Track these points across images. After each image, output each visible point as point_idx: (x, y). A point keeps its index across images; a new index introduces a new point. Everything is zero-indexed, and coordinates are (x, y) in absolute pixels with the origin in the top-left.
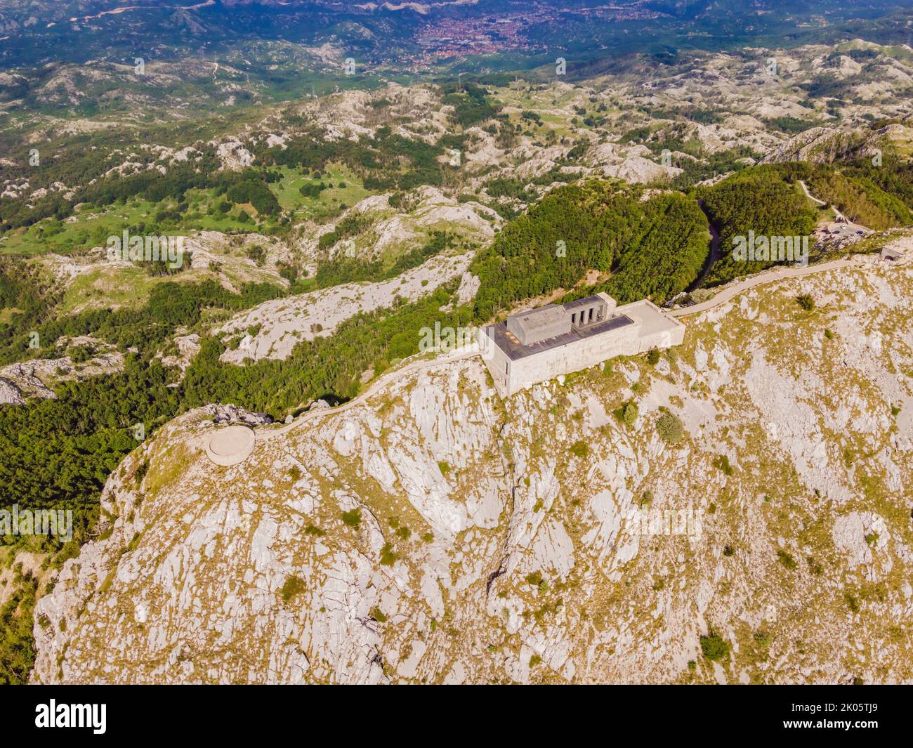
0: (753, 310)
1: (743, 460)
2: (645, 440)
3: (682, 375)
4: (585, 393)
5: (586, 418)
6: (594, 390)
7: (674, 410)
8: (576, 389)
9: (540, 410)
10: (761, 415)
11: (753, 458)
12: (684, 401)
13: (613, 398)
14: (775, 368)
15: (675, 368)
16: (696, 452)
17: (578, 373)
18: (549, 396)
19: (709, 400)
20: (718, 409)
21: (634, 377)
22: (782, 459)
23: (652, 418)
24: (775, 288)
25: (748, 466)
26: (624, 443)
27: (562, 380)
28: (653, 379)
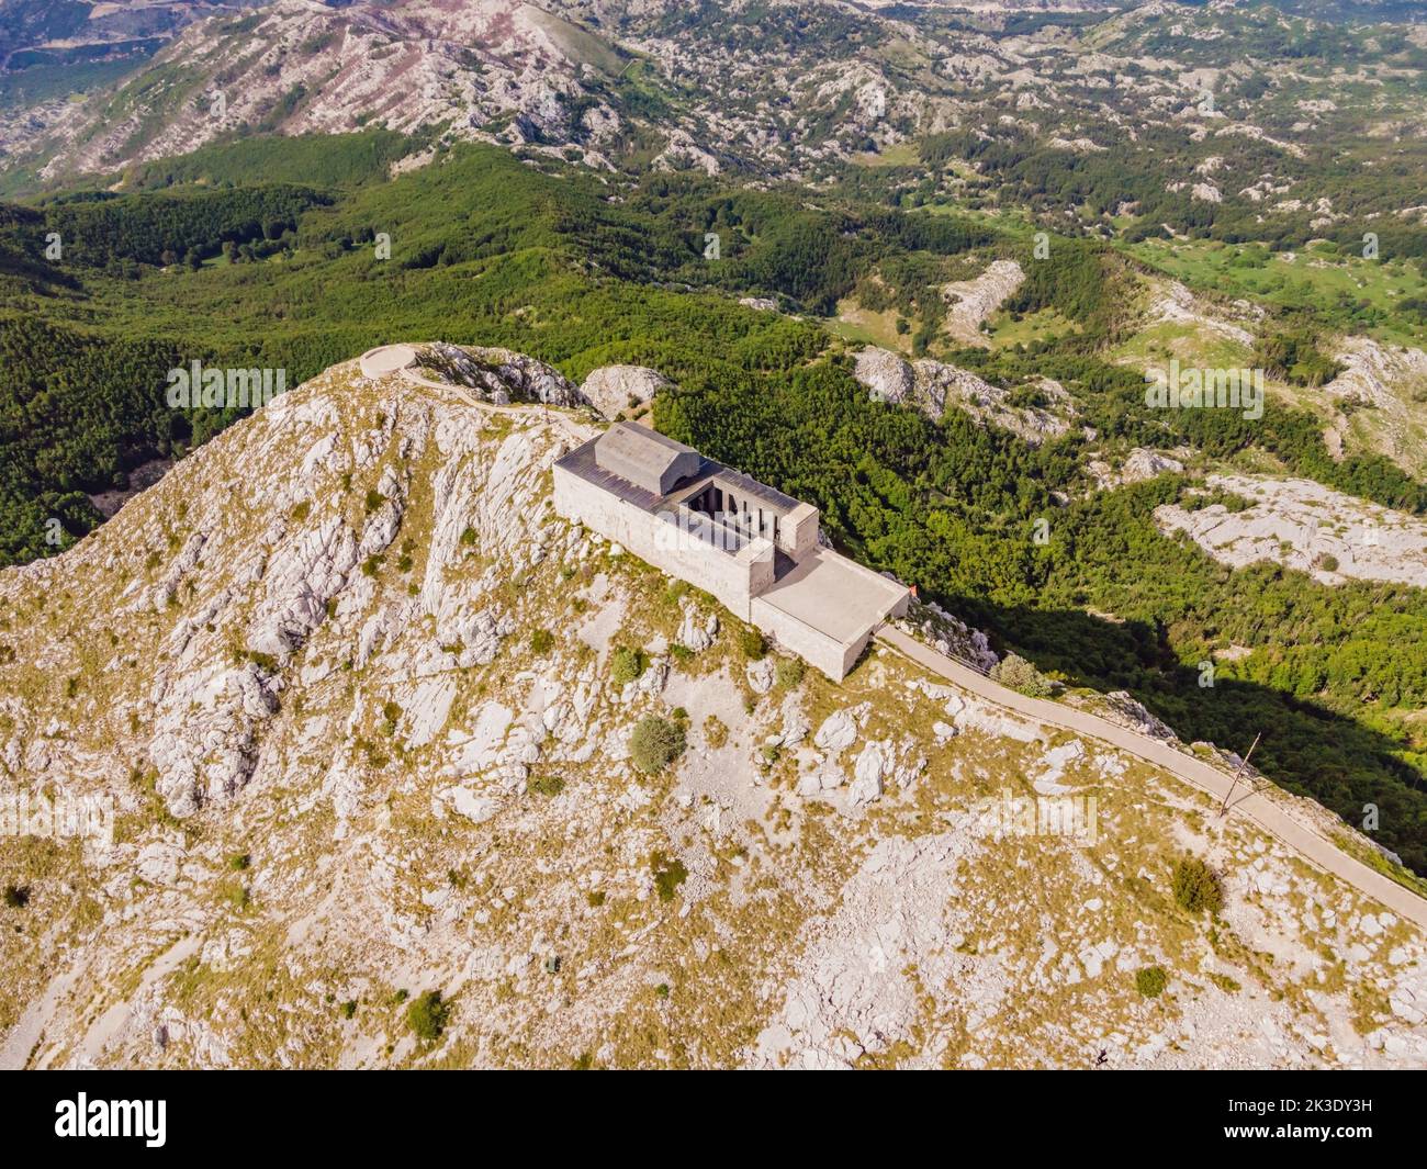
0: (1060, 781)
1: (707, 913)
2: (617, 719)
3: (773, 715)
4: (621, 593)
5: (585, 618)
6: (633, 600)
7: (696, 737)
8: (617, 577)
9: (561, 560)
10: (830, 912)
11: (722, 928)
12: (729, 747)
13: (642, 633)
14: (954, 891)
15: (777, 696)
16: (653, 813)
17: (643, 564)
18: (583, 554)
19: (776, 792)
20: (768, 817)
21: (691, 636)
22: (765, 993)
23: (650, 706)
24: (1187, 805)
25: (701, 928)
26: (588, 692)
27: (615, 550)
28: (725, 671)
